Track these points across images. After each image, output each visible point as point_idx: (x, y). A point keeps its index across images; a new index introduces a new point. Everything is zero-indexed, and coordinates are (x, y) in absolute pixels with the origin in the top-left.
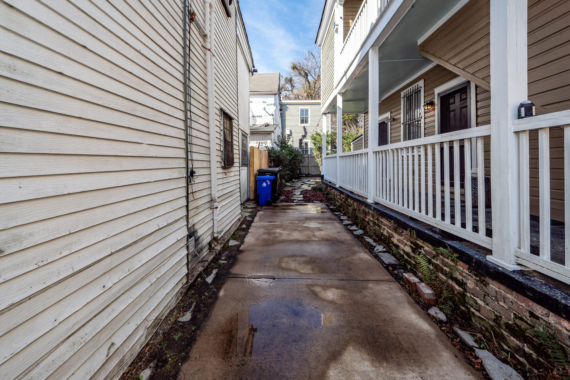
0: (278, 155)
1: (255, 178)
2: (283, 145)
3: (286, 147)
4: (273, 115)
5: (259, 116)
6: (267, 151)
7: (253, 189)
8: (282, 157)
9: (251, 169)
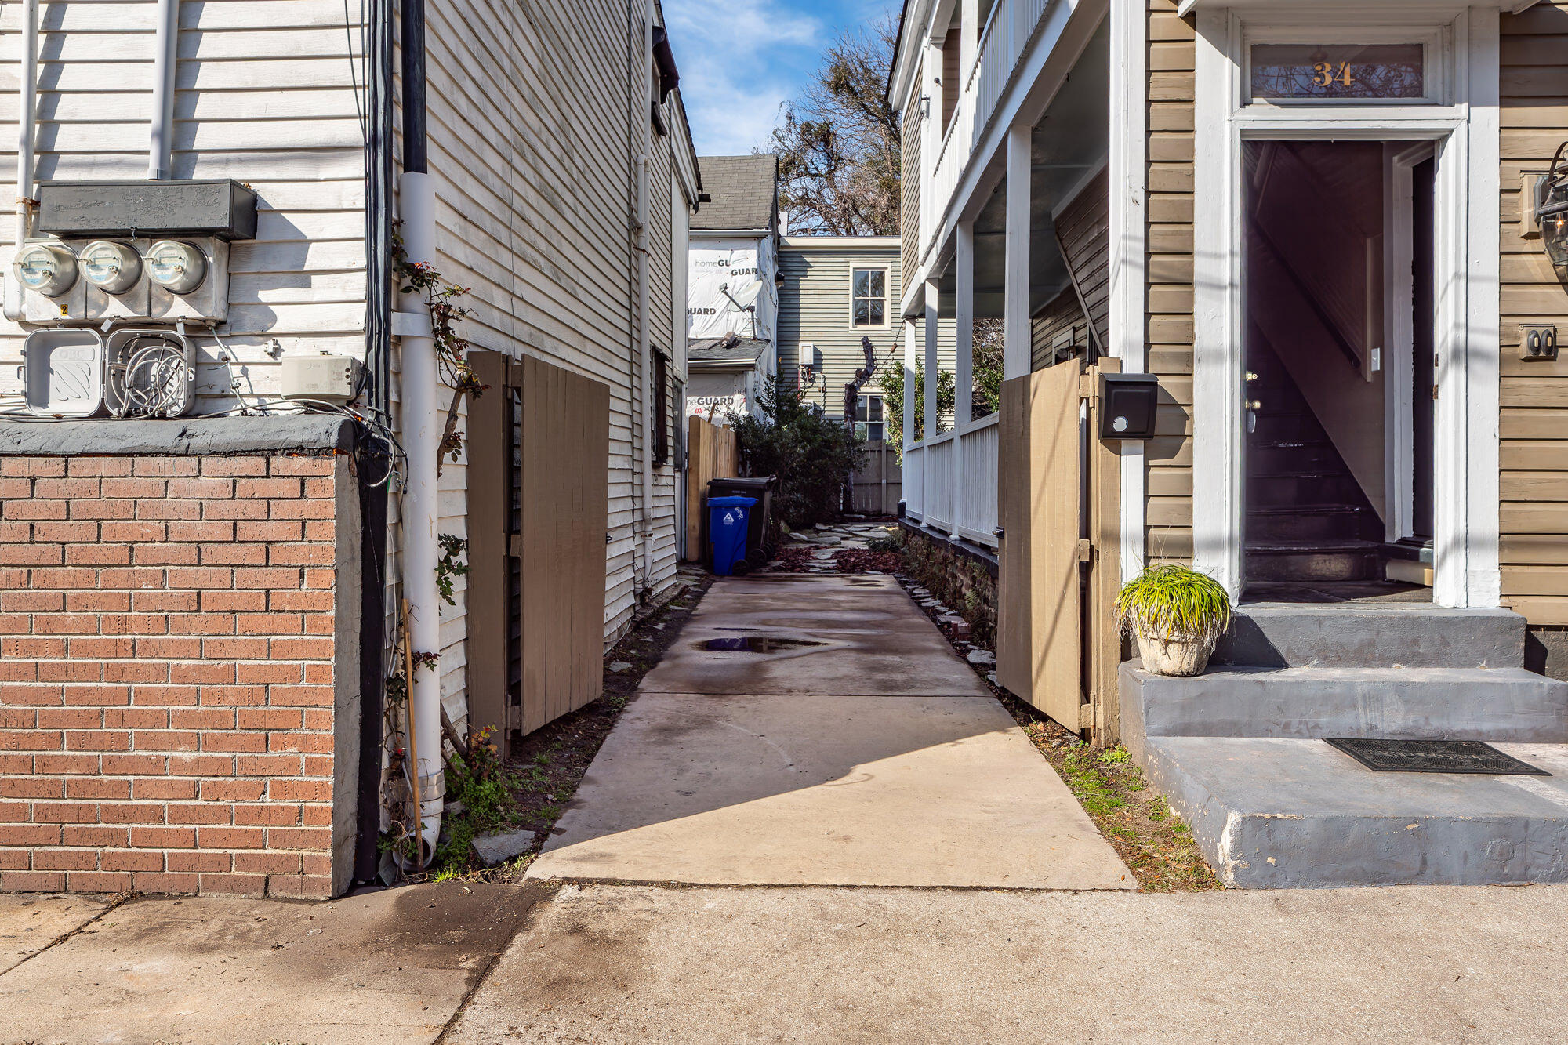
0: (767, 442)
1: (703, 501)
2: (784, 408)
3: (794, 417)
4: (751, 309)
5: (706, 311)
6: (732, 429)
7: (696, 533)
8: (782, 446)
9: (692, 477)
